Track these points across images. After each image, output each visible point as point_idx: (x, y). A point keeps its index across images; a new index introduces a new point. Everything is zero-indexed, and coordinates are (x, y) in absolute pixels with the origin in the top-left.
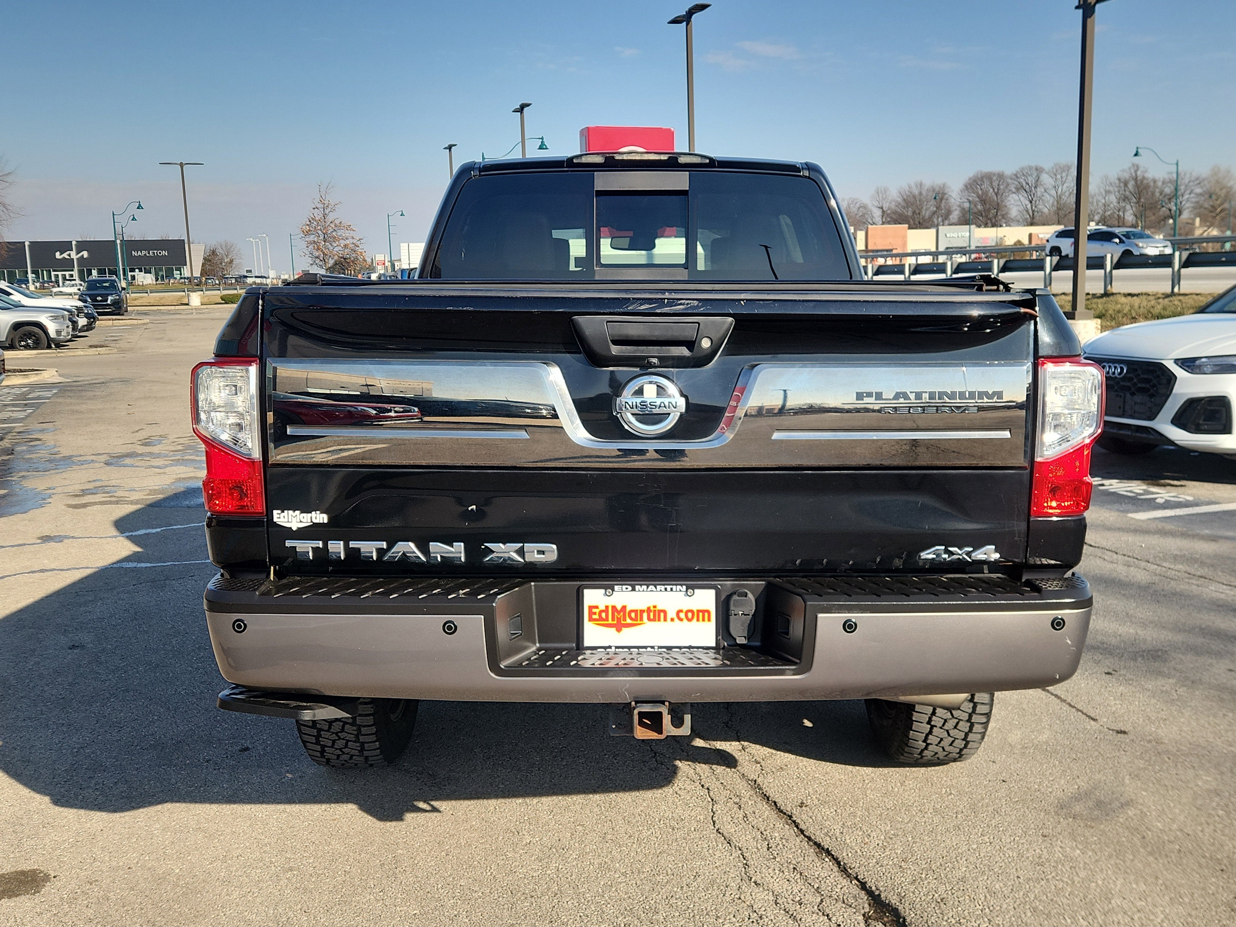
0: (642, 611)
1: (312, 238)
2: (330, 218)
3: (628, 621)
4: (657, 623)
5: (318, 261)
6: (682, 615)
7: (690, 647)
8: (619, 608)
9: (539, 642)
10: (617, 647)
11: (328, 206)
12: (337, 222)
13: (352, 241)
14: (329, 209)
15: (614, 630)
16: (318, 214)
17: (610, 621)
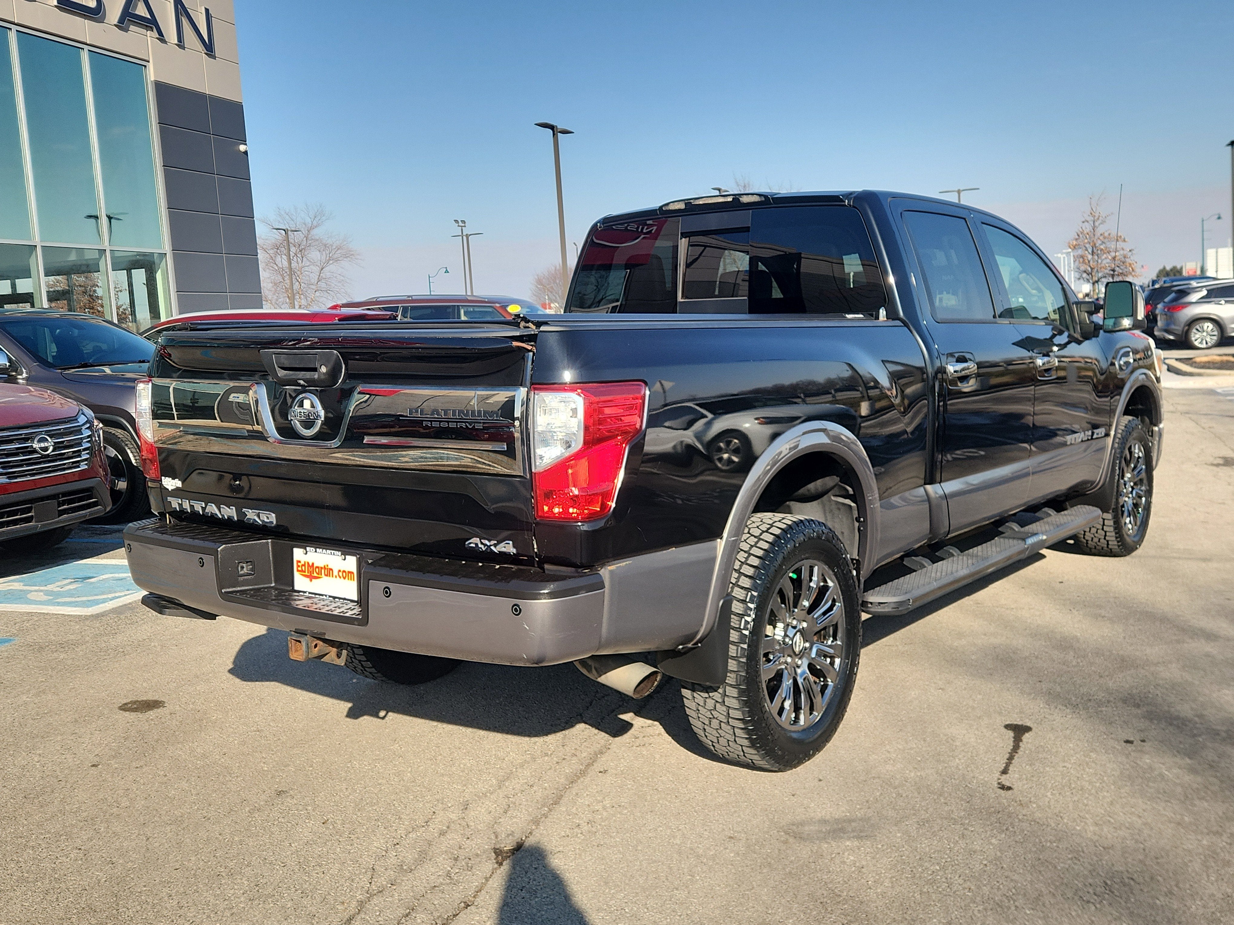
0: (322, 568)
1: (1080, 252)
2: (1101, 230)
3: (315, 575)
4: (328, 578)
5: (1085, 275)
6: (341, 574)
7: (345, 599)
8: (311, 564)
9: (275, 583)
10: (310, 593)
11: (1098, 219)
12: (1106, 234)
13: (1122, 252)
14: (1099, 222)
15: (308, 579)
16: (1088, 228)
17: (306, 574)
